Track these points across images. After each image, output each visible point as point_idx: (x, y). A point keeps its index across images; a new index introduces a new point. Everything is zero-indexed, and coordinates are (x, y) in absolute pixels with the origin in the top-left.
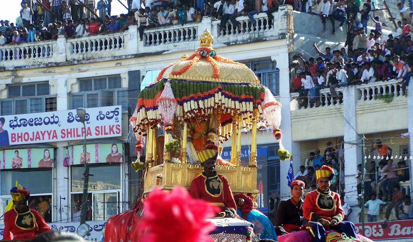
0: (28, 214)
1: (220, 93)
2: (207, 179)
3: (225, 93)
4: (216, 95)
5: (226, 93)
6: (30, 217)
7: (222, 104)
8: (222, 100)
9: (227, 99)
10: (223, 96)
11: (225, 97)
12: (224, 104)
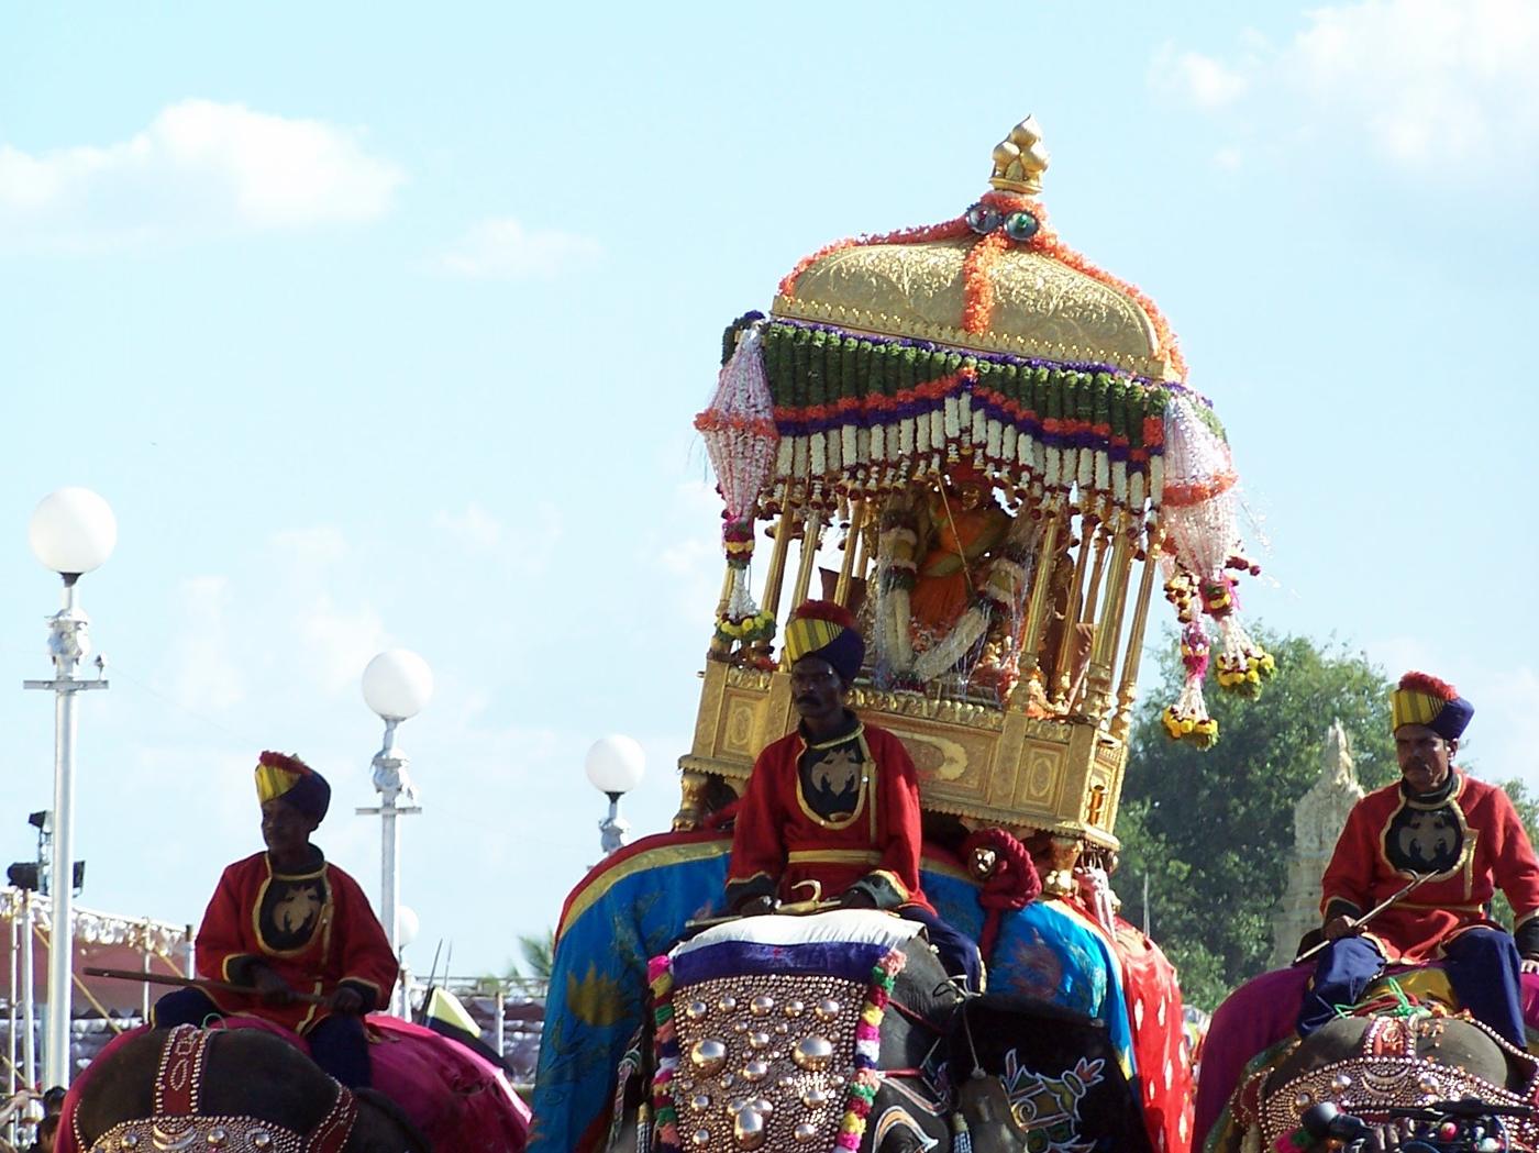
0: (307, 884)
1: (966, 399)
2: (809, 748)
3: (987, 398)
4: (950, 403)
5: (992, 401)
6: (311, 898)
7: (974, 446)
8: (974, 431)
9: (995, 426)
10: (979, 415)
11: (989, 417)
12: (984, 446)
